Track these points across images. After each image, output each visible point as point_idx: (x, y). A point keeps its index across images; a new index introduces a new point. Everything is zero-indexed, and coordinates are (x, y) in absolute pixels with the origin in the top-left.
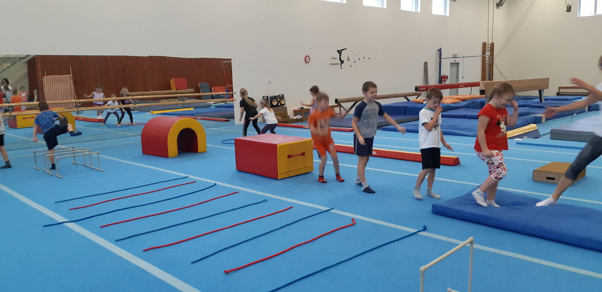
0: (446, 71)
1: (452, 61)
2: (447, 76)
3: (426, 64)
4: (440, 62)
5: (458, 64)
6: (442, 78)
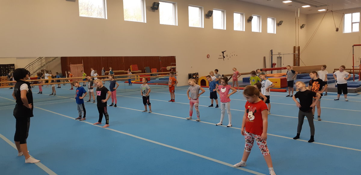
0: (275, 61)
1: (278, 56)
2: (276, 64)
3: (265, 58)
4: (272, 56)
5: (281, 57)
6: (273, 65)
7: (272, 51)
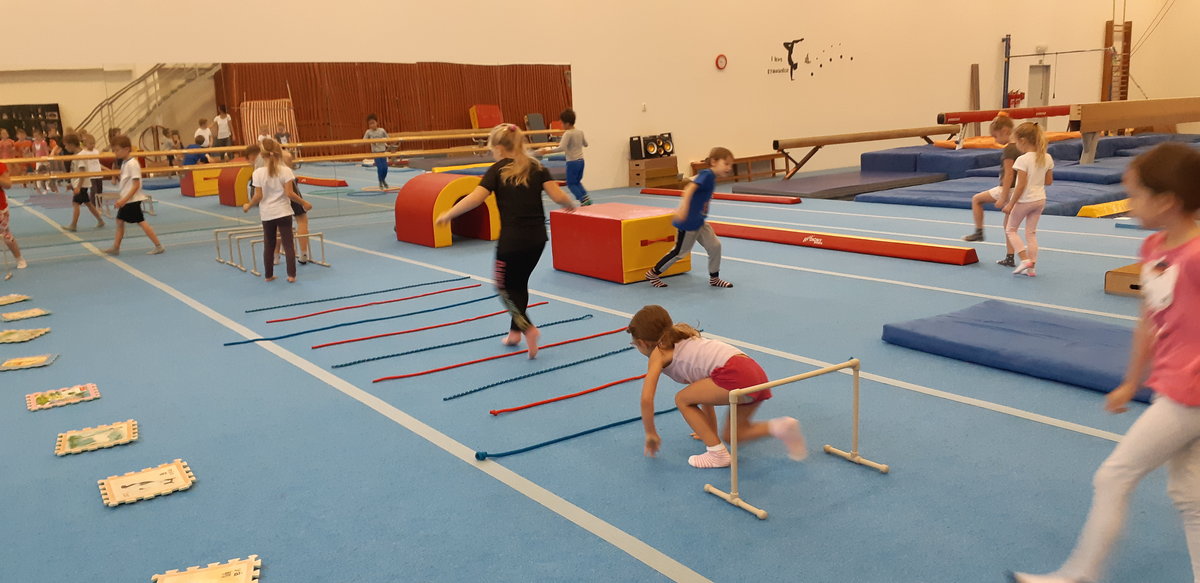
1: (1035, 61)
2: (1023, 94)
3: (975, 69)
4: (1007, 64)
5: (1048, 67)
6: (1009, 99)
7: (1007, 40)
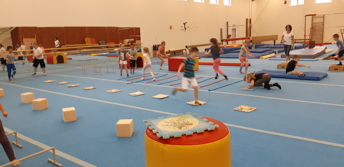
0: (230, 33)
1: (233, 28)
2: (231, 35)
4: (228, 28)
6: (228, 36)
7: (227, 23)
